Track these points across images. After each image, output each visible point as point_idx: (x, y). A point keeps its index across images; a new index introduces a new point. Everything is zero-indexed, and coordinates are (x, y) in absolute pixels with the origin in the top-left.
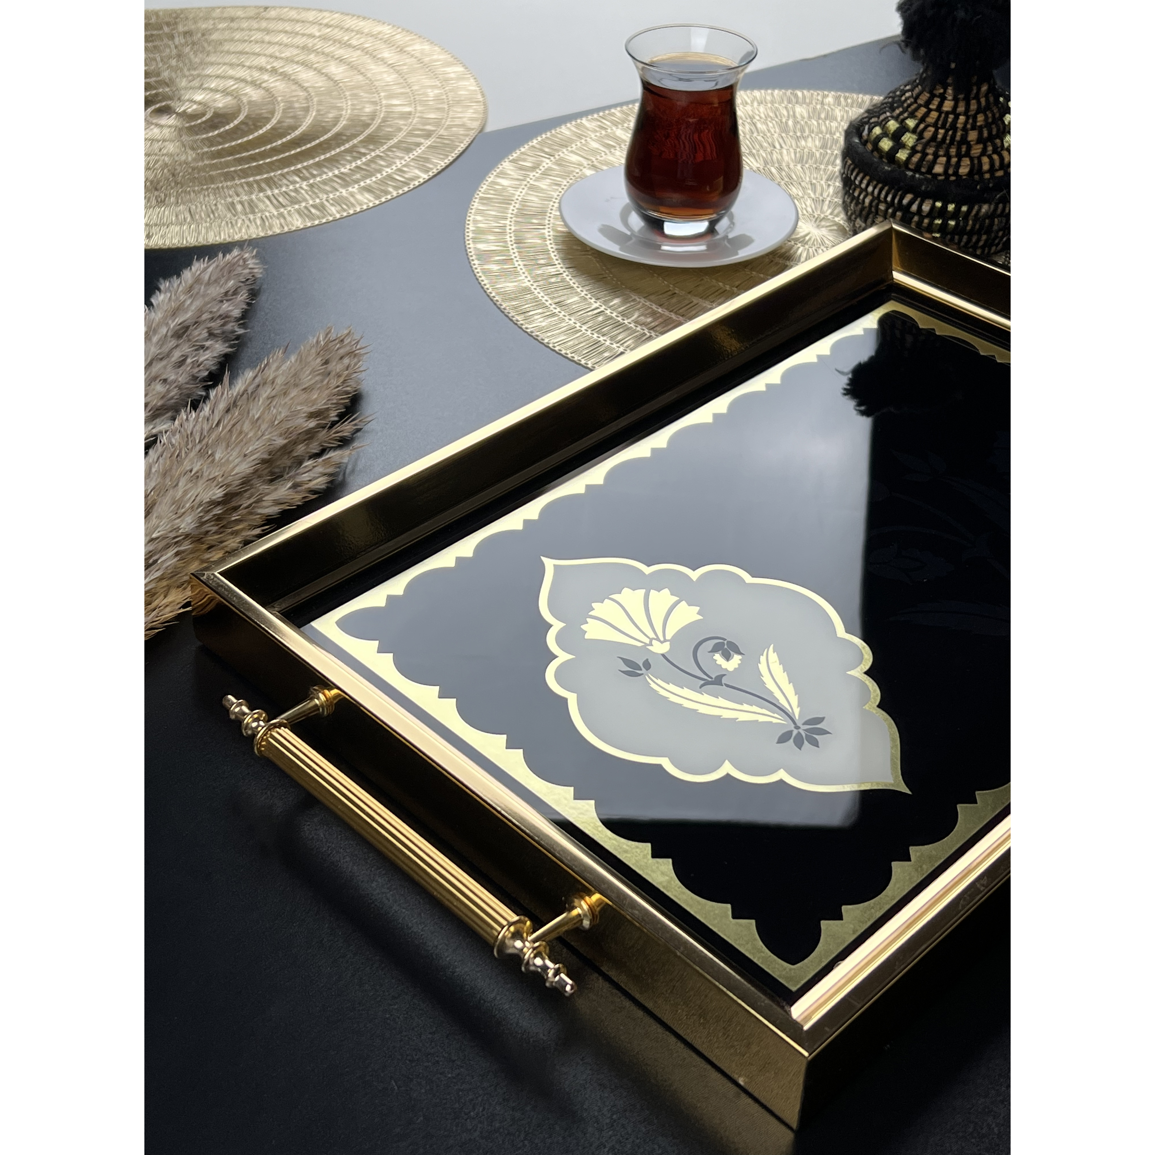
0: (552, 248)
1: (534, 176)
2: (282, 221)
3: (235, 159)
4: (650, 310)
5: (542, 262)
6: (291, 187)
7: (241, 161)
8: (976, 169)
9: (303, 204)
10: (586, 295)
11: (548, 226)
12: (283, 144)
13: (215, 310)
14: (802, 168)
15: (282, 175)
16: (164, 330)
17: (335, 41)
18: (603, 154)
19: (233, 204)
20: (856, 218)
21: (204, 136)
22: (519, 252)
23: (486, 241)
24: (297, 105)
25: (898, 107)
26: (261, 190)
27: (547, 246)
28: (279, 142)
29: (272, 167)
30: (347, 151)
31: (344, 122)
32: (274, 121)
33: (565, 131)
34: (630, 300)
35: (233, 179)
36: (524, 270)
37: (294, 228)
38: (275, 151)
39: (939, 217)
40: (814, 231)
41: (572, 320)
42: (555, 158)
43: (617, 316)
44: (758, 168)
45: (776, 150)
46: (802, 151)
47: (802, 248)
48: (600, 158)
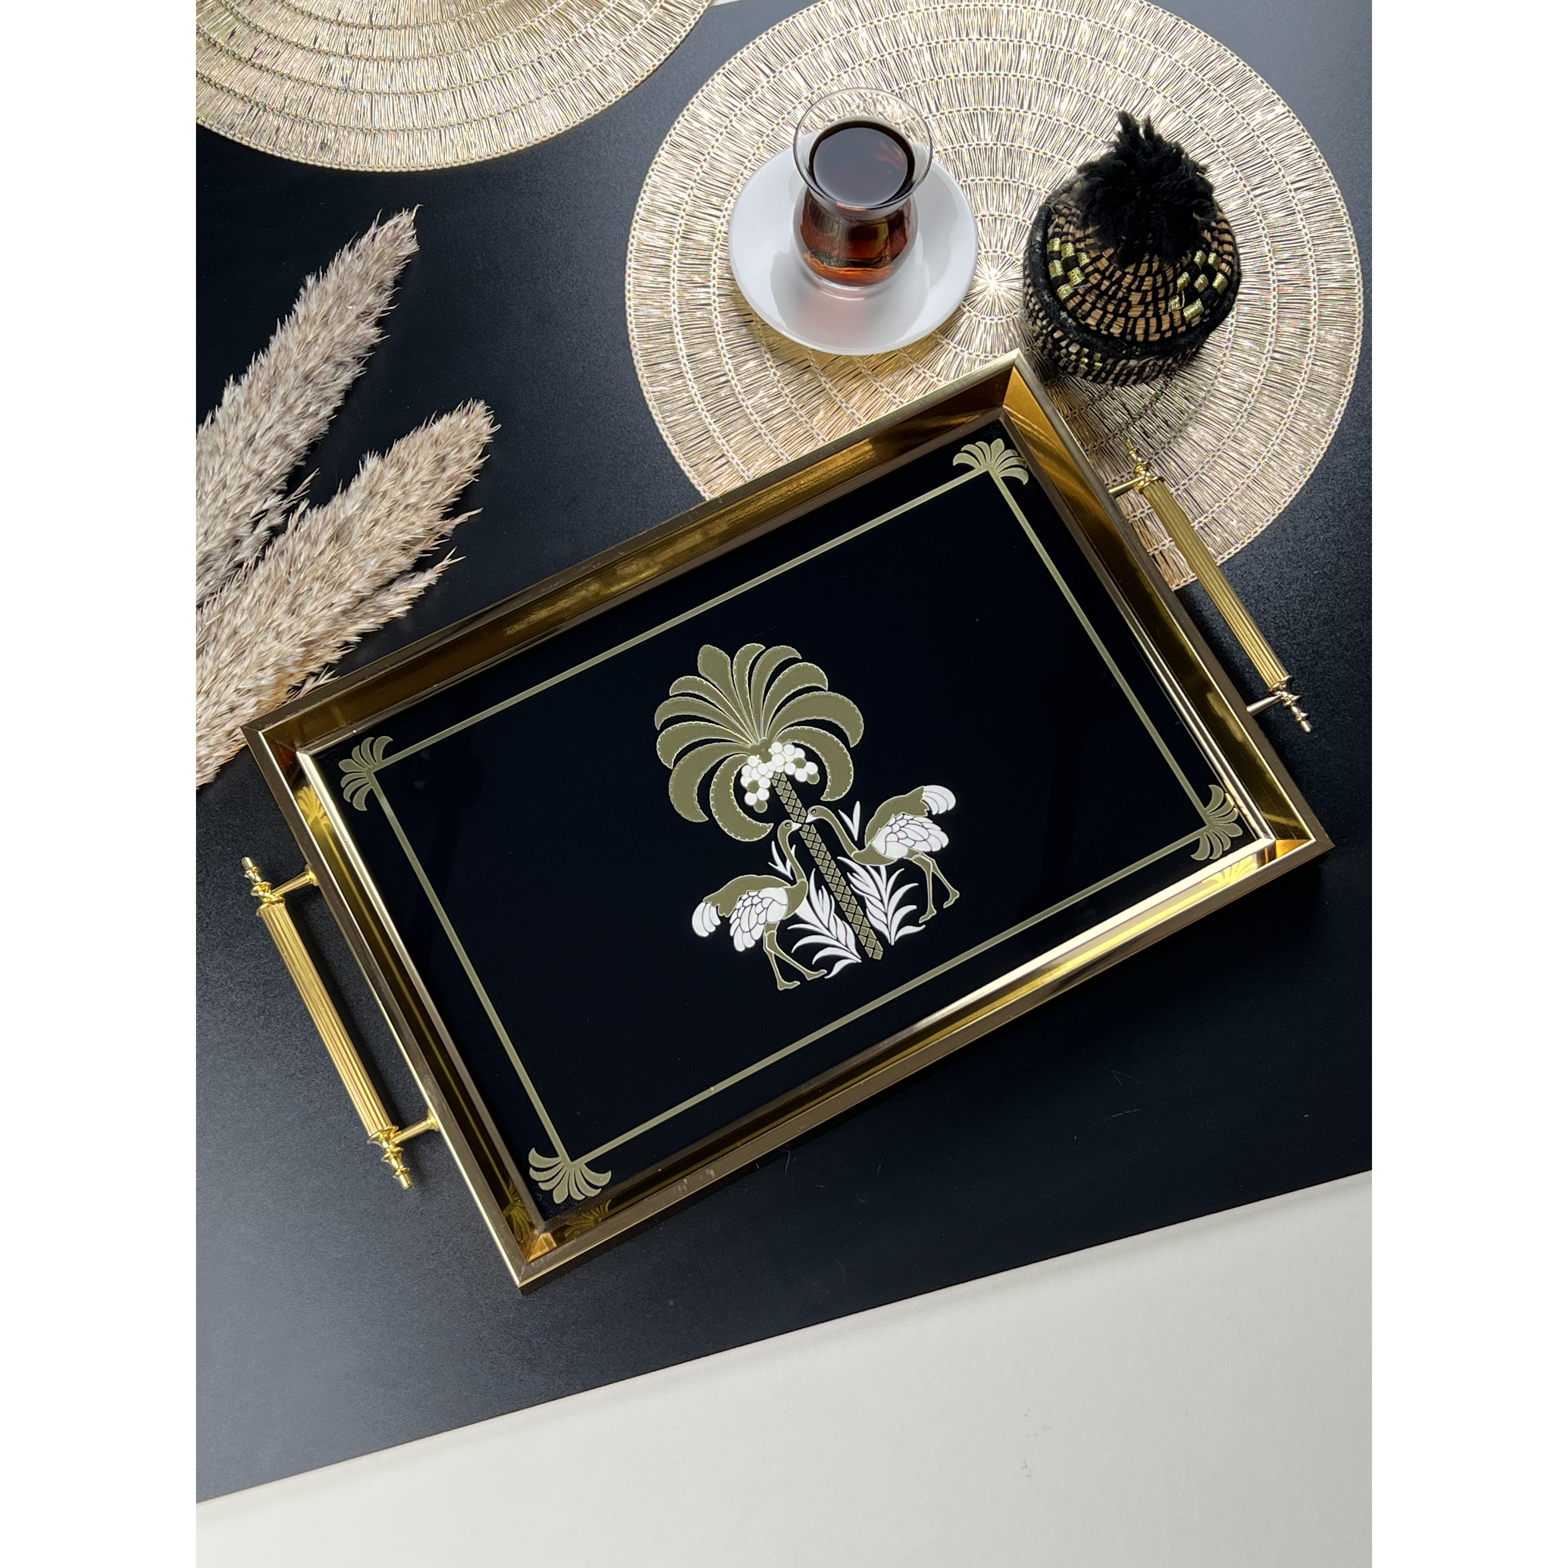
0: (716, 255)
1: (741, 110)
5: (697, 278)
8: (1129, 330)
10: (723, 347)
11: (725, 212)
14: (1034, 155)
18: (828, 81)
22: (680, 254)
23: (653, 230)
27: (712, 249)
33: (805, 20)
36: (675, 290)
40: (993, 285)
41: (694, 388)
42: (774, 77)
43: (739, 393)
44: (986, 144)
45: (1021, 112)
46: (1049, 120)
47: (967, 314)
48: (823, 87)
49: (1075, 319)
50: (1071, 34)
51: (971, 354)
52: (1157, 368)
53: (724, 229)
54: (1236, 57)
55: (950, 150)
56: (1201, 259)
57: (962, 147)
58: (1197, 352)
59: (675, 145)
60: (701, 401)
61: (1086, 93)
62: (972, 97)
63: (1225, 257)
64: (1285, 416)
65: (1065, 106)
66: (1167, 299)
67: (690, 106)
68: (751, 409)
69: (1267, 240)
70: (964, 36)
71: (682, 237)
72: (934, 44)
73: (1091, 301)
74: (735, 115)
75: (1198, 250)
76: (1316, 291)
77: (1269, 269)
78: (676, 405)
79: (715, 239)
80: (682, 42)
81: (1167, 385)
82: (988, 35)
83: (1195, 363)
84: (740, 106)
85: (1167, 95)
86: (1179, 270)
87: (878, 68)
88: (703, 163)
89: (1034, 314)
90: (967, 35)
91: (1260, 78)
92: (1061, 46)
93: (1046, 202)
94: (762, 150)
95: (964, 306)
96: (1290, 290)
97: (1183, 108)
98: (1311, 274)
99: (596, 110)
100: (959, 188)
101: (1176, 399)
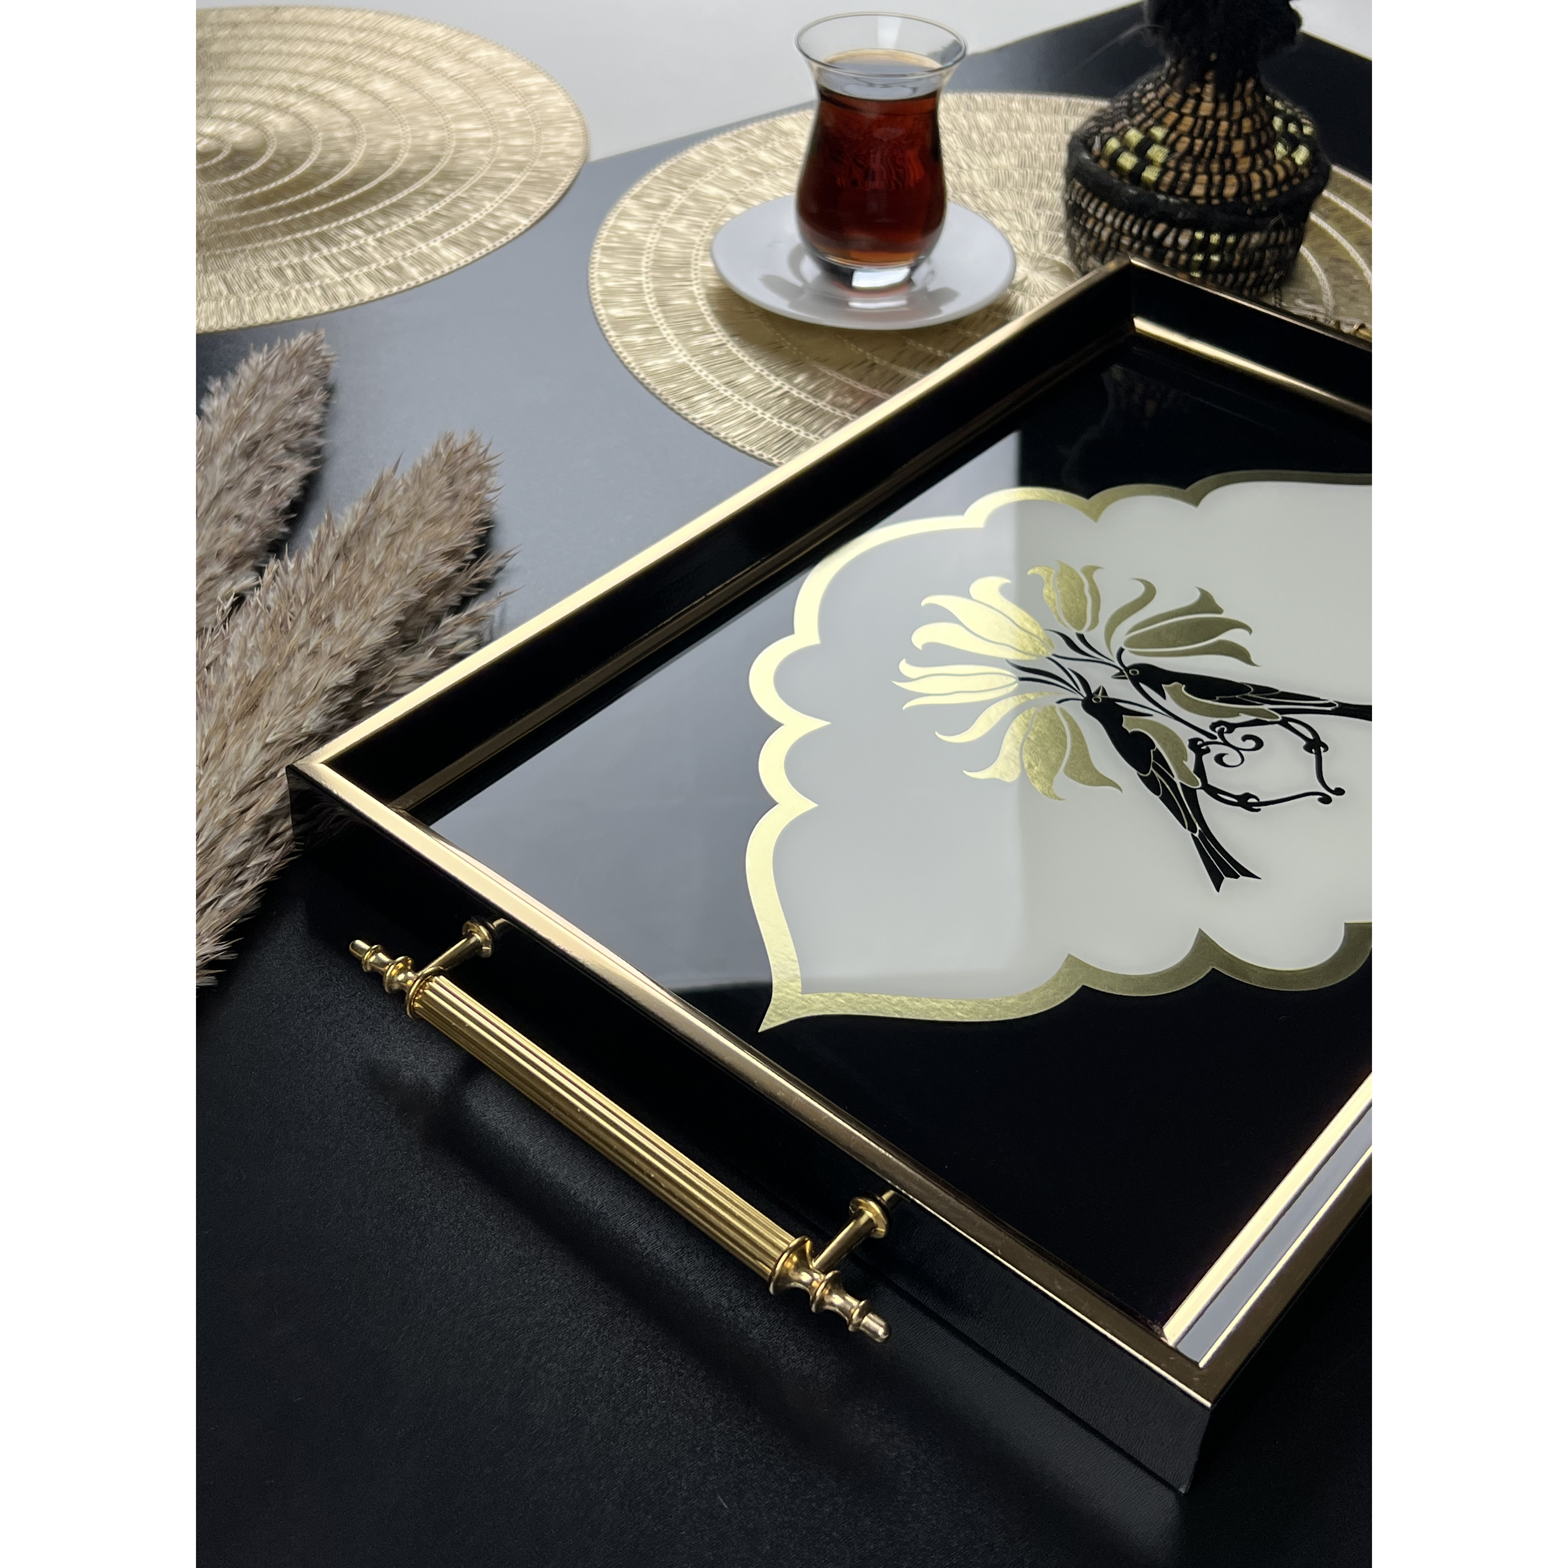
1: (665, 216)
2: (349, 289)
3: (271, 210)
4: (847, 388)
6: (354, 244)
7: (279, 212)
8: (1244, 189)
9: (374, 266)
10: (762, 371)
12: (332, 187)
13: (289, 417)
15: (338, 228)
16: (229, 449)
17: (375, 49)
18: (748, 185)
19: (280, 268)
20: (1087, 257)
21: (224, 180)
22: (666, 317)
23: (621, 305)
24: (339, 134)
25: (1138, 113)
26: (315, 249)
27: (699, 308)
28: (326, 185)
29: (322, 217)
30: (418, 192)
31: (406, 155)
32: (313, 158)
33: (695, 155)
34: (820, 374)
35: (274, 236)
36: (675, 342)
37: (366, 299)
38: (322, 197)
39: (1200, 251)
41: (749, 405)
42: (688, 192)
46: (996, 171)
48: (745, 190)
49: (1177, 197)
59: (608, 248)
65: (1005, 161)
66: (1271, 144)
67: (607, 222)
73: (1187, 169)
78: (737, 421)
84: (663, 214)
86: (1269, 114)
99: (500, 242)
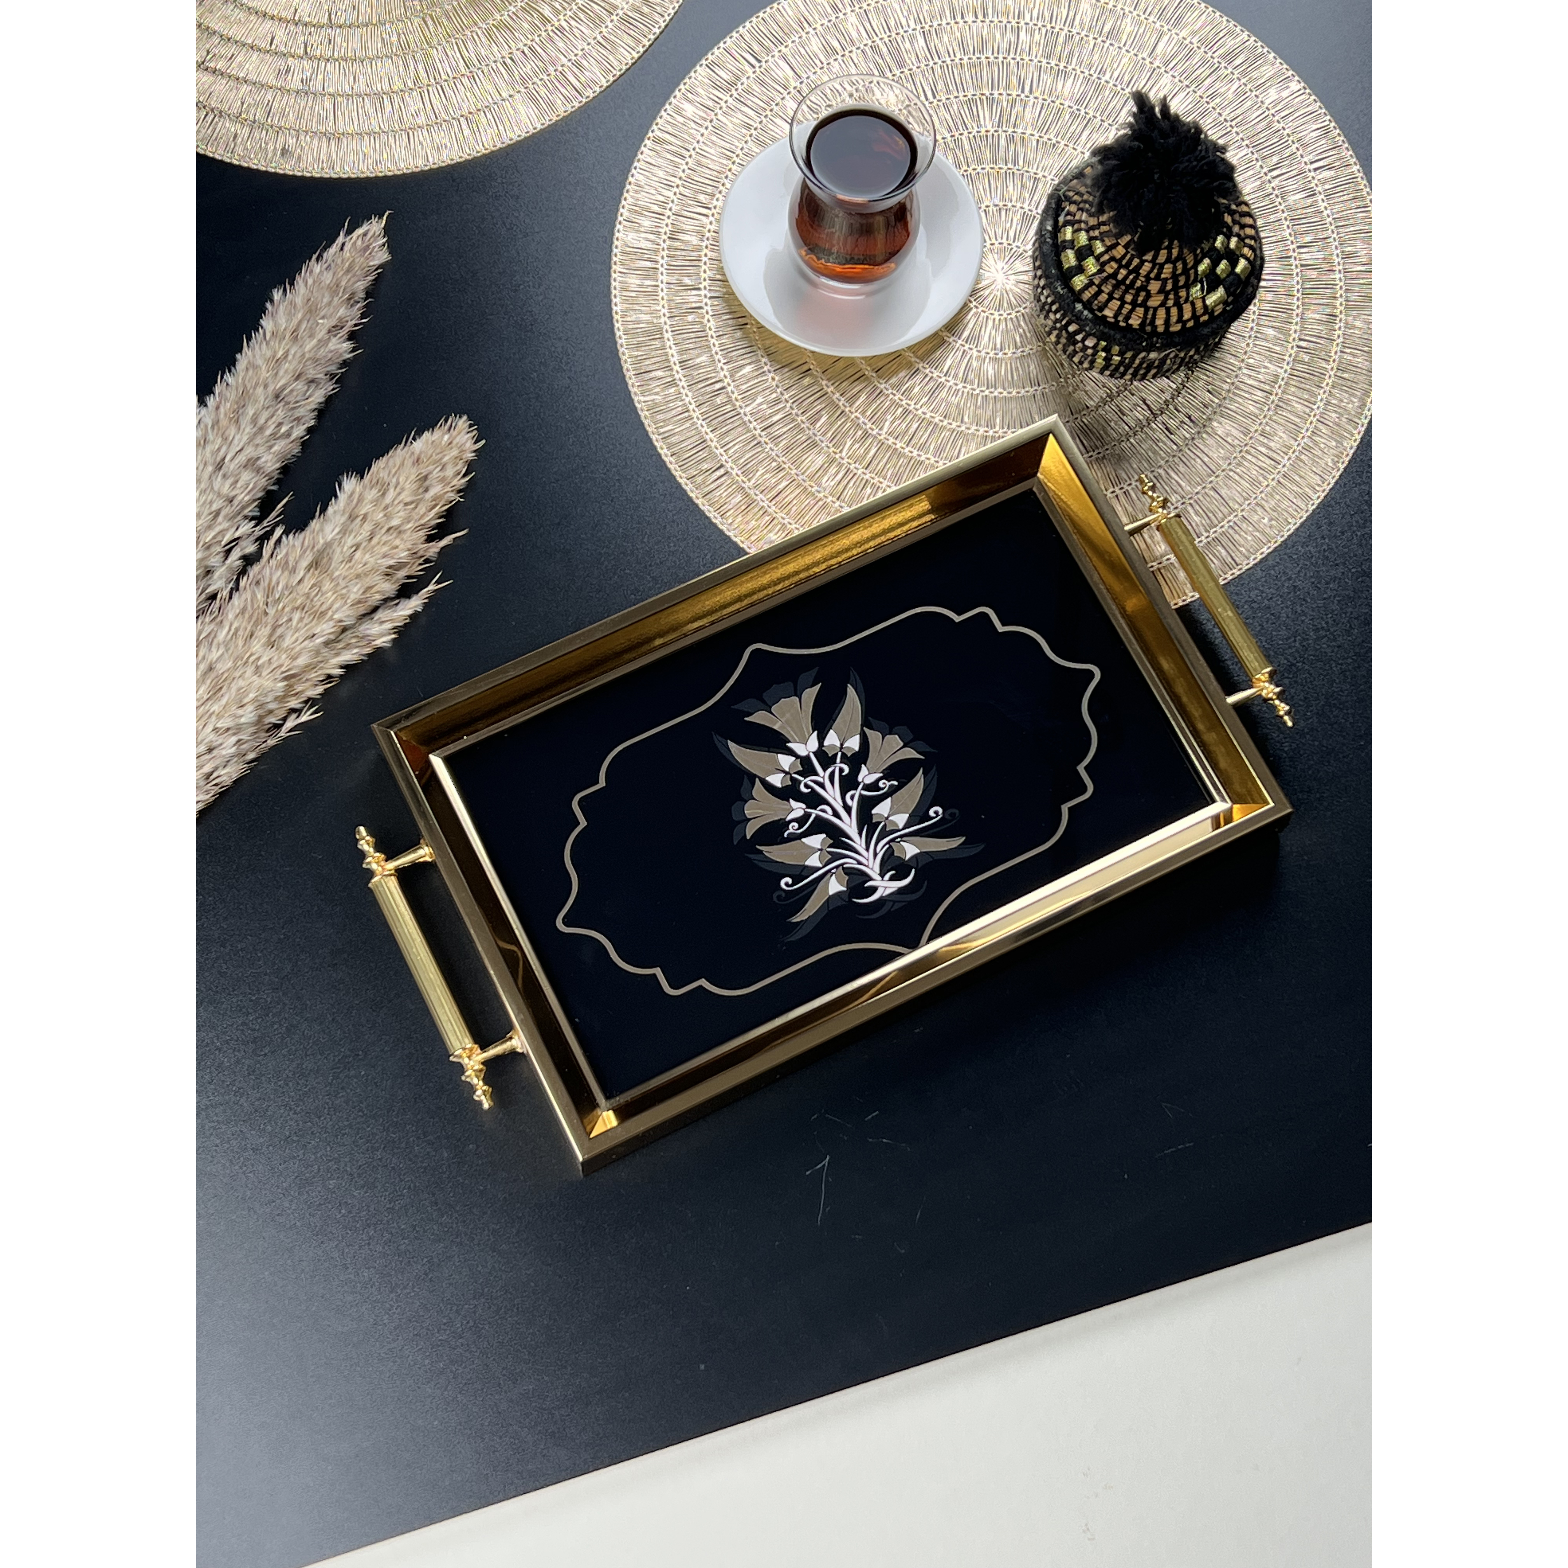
0: (706, 255)
5: (687, 281)
8: (1148, 321)
11: (713, 211)
14: (1038, 140)
18: (819, 67)
27: (702, 250)
30: (527, 8)
33: (789, 7)
39: (1104, 351)
40: (1000, 278)
41: (689, 398)
42: (760, 67)
43: (737, 400)
44: (987, 131)
45: (1023, 96)
46: (1052, 104)
47: (974, 310)
48: (813, 77)
49: (1091, 311)
50: (1071, 14)
51: (979, 351)
52: (1178, 361)
53: (713, 228)
54: (1247, 33)
55: (950, 139)
56: (1222, 243)
57: (961, 134)
58: (1219, 342)
59: (657, 141)
60: (696, 409)
61: (1091, 75)
62: (970, 81)
63: (1247, 241)
64: (1315, 407)
65: (1069, 88)
66: (1188, 286)
67: (672, 99)
68: (749, 417)
69: (1288, 223)
70: (959, 19)
71: (669, 238)
72: (927, 28)
73: (1107, 291)
74: (721, 108)
75: (1218, 235)
76: (1342, 275)
77: (1291, 253)
78: (669, 415)
79: (705, 239)
80: (661, 33)
81: (1188, 378)
82: (984, 17)
83: (1217, 355)
84: (725, 99)
85: (1176, 74)
86: (1200, 256)
87: (869, 54)
88: (688, 159)
89: (1047, 307)
90: (962, 17)
91: (1273, 54)
92: (1062, 26)
93: (1056, 190)
94: (750, 143)
95: (971, 302)
96: (1314, 274)
97: (1193, 88)
98: (1335, 257)
99: (572, 107)
100: (961, 178)
101: (1199, 393)
